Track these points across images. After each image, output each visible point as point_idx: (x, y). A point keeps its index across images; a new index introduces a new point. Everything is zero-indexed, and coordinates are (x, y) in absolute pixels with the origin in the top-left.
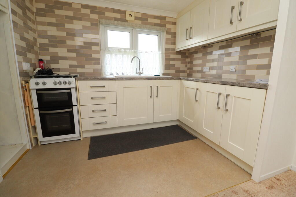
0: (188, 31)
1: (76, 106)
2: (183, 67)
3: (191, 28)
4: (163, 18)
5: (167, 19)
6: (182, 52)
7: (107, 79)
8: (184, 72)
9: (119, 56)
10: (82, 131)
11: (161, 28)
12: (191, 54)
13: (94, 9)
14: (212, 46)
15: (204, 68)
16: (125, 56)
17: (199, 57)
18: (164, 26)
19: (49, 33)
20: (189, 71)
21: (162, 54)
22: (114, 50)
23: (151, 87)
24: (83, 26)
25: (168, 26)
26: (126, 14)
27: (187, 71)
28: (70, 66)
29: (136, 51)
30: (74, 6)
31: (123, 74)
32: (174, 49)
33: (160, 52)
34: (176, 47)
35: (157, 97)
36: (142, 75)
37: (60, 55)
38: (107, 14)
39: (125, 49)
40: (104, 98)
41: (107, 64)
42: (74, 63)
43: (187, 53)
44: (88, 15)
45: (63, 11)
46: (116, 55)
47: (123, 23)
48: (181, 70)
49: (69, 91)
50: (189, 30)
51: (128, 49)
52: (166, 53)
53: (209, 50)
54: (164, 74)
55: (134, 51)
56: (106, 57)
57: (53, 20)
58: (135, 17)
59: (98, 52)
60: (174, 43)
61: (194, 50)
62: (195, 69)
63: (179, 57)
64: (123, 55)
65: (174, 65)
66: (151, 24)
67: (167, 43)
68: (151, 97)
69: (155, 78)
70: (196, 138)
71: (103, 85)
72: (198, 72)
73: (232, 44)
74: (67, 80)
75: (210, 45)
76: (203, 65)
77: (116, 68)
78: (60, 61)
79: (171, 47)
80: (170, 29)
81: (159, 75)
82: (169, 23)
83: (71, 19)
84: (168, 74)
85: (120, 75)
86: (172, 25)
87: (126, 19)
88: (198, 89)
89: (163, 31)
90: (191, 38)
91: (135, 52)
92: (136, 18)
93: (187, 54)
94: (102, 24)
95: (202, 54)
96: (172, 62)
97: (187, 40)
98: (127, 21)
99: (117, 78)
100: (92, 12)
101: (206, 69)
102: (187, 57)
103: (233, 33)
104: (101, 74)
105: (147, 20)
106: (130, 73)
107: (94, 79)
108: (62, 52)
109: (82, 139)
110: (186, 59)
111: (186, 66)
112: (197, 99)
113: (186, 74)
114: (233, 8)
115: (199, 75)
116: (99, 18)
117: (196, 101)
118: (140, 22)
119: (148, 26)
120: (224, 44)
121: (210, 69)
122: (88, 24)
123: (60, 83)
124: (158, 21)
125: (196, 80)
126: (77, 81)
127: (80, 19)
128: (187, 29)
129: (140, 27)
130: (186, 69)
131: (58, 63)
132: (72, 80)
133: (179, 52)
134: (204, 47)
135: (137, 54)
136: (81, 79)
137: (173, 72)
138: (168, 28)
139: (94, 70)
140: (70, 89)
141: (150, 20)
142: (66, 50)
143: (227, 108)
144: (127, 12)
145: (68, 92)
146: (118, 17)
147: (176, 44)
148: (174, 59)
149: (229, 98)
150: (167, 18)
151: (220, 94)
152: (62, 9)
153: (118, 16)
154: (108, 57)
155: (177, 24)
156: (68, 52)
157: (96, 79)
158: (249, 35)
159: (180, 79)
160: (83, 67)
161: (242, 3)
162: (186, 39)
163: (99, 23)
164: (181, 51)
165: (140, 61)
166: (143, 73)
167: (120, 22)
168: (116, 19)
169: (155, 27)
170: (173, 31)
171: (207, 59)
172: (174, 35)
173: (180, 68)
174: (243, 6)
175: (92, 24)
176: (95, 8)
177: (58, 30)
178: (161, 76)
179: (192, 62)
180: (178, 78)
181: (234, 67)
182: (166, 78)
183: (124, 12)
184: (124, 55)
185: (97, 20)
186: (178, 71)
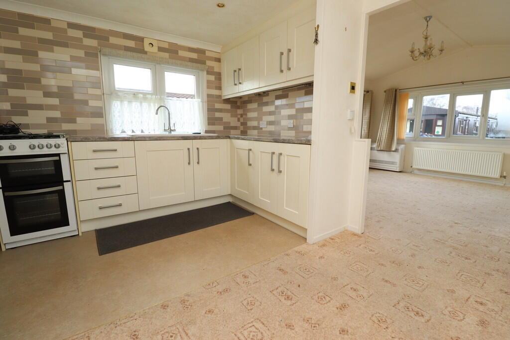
0: (236, 74)
1: (69, 181)
2: (234, 122)
3: (240, 69)
4: (201, 52)
5: (208, 54)
6: (231, 100)
7: (120, 139)
8: (235, 128)
9: (135, 105)
10: (81, 221)
11: (199, 65)
12: (244, 103)
13: (89, 32)
14: (268, 95)
15: (261, 122)
16: (145, 105)
17: (254, 108)
18: (204, 63)
19: (8, 66)
20: (242, 127)
21: (202, 102)
22: (126, 95)
23: (189, 149)
24: (71, 56)
25: (209, 63)
26: (143, 42)
27: (239, 127)
28: (50, 120)
29: (162, 97)
30: (53, 24)
31: (142, 131)
32: (220, 96)
33: (200, 100)
34: (222, 93)
35: (198, 163)
36: (173, 133)
37: (29, 101)
38: (113, 40)
39: (145, 94)
40: (117, 167)
41: (114, 116)
42: (57, 114)
43: (238, 102)
44: (80, 40)
45: (34, 30)
46: (130, 102)
47: (140, 55)
48: (232, 125)
49: (56, 158)
50: (237, 71)
51: (148, 94)
52: (208, 101)
53: (265, 99)
54: (206, 132)
55: (159, 97)
56: (113, 106)
57: (17, 44)
58: (158, 47)
59: (99, 98)
60: (219, 88)
61: (246, 99)
62: (250, 124)
63: (228, 106)
64: (141, 103)
65: (221, 119)
66: (183, 59)
67: (208, 87)
68: (189, 163)
69: (194, 137)
70: (253, 214)
71: (115, 148)
72: (254, 128)
73: (288, 94)
74: (52, 141)
75: (265, 93)
76: (259, 119)
77: (132, 122)
78: (30, 112)
79: (215, 92)
80: (213, 67)
81: (199, 132)
82: (211, 59)
83: (48, 45)
84: (213, 132)
85: (138, 133)
86: (214, 62)
87: (144, 50)
88: (251, 150)
89: (202, 70)
90: (240, 83)
91: (161, 99)
92: (161, 49)
93: (239, 104)
94: (105, 55)
95: (257, 104)
96: (217, 115)
97: (236, 85)
98: (146, 53)
99: (136, 138)
100: (85, 36)
101: (263, 124)
102: (238, 108)
103: (285, 82)
104: (106, 132)
105: (177, 52)
106: (154, 130)
107: (98, 140)
108: (33, 96)
109: (80, 234)
110: (238, 110)
111: (239, 120)
112: (250, 163)
113: (239, 132)
114: (282, 54)
115: (255, 132)
116: (99, 45)
117: (250, 165)
118: (166, 55)
119: (179, 62)
120: (280, 93)
121: (267, 125)
122: (81, 53)
123: (41, 147)
124: (194, 56)
125: (248, 139)
126: (69, 143)
127: (65, 45)
128: (235, 71)
129: (168, 63)
130: (238, 124)
131: (26, 114)
132: (62, 141)
133: (228, 101)
134: (259, 95)
135: (164, 101)
136: (76, 140)
137: (221, 128)
138: (208, 66)
139: (92, 125)
140: (58, 155)
141: (182, 53)
142: (40, 93)
143: (281, 169)
144: (145, 39)
145: (55, 161)
146: (132, 46)
147: (222, 89)
148: (220, 110)
149: (282, 157)
150: (206, 52)
151: (273, 153)
152: (32, 27)
153: (131, 44)
154: (116, 106)
155: (222, 61)
156: (44, 96)
157: (102, 140)
158: (303, 85)
159: (229, 138)
160: (74, 121)
161: (289, 50)
162: (233, 84)
163: (99, 53)
164: (229, 99)
165: (169, 113)
166: (175, 130)
167: (135, 54)
168: (127, 49)
169: (189, 64)
170: (216, 70)
171: (264, 111)
172: (219, 76)
173: (230, 123)
174: (290, 53)
175: (86, 54)
176: (93, 29)
177: (25, 61)
178: (203, 134)
179: (246, 115)
180: (226, 136)
181: (292, 121)
182: (210, 136)
183: (141, 40)
184: (143, 104)
185: (95, 48)
186: (228, 127)
